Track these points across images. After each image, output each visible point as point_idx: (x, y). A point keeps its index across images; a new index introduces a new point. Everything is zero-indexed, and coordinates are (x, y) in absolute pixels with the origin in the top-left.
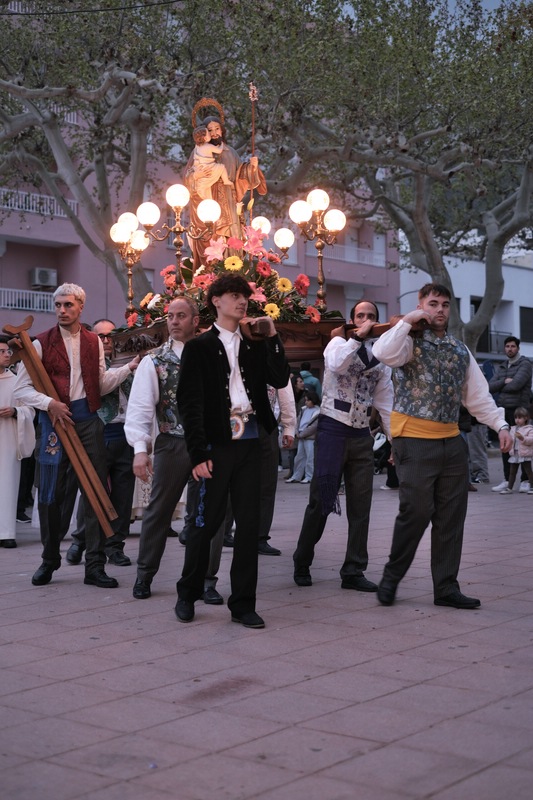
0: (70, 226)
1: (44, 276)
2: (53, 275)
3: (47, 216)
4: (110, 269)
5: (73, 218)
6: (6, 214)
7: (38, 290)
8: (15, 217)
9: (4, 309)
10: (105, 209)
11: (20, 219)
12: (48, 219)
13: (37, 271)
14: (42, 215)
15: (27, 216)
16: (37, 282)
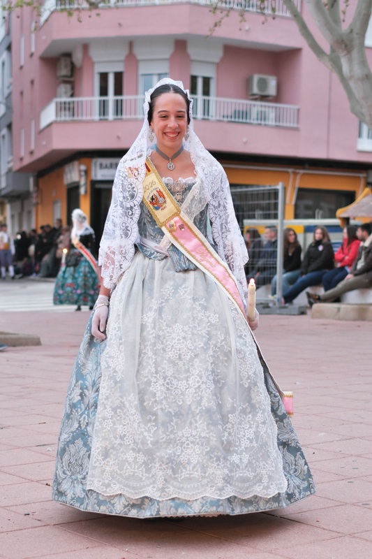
0: (294, 27)
1: (263, 84)
2: (272, 83)
3: (269, 15)
4: (335, 76)
5: (297, 16)
6: (225, 13)
7: (256, 99)
8: (235, 16)
9: (219, 121)
10: (332, 5)
11: (239, 18)
12: (270, 19)
13: (256, 78)
14: (264, 14)
15: (247, 16)
16: (255, 90)
